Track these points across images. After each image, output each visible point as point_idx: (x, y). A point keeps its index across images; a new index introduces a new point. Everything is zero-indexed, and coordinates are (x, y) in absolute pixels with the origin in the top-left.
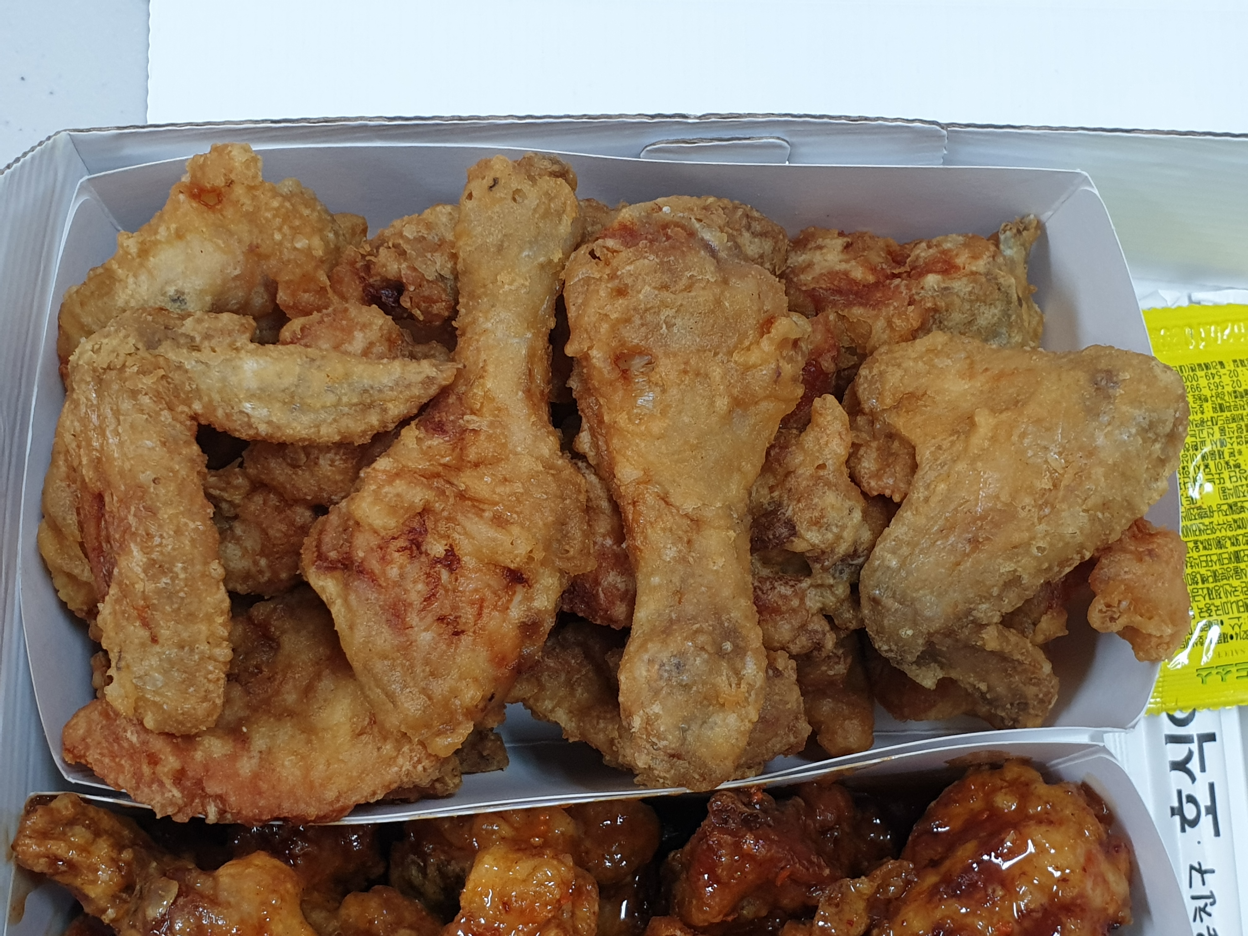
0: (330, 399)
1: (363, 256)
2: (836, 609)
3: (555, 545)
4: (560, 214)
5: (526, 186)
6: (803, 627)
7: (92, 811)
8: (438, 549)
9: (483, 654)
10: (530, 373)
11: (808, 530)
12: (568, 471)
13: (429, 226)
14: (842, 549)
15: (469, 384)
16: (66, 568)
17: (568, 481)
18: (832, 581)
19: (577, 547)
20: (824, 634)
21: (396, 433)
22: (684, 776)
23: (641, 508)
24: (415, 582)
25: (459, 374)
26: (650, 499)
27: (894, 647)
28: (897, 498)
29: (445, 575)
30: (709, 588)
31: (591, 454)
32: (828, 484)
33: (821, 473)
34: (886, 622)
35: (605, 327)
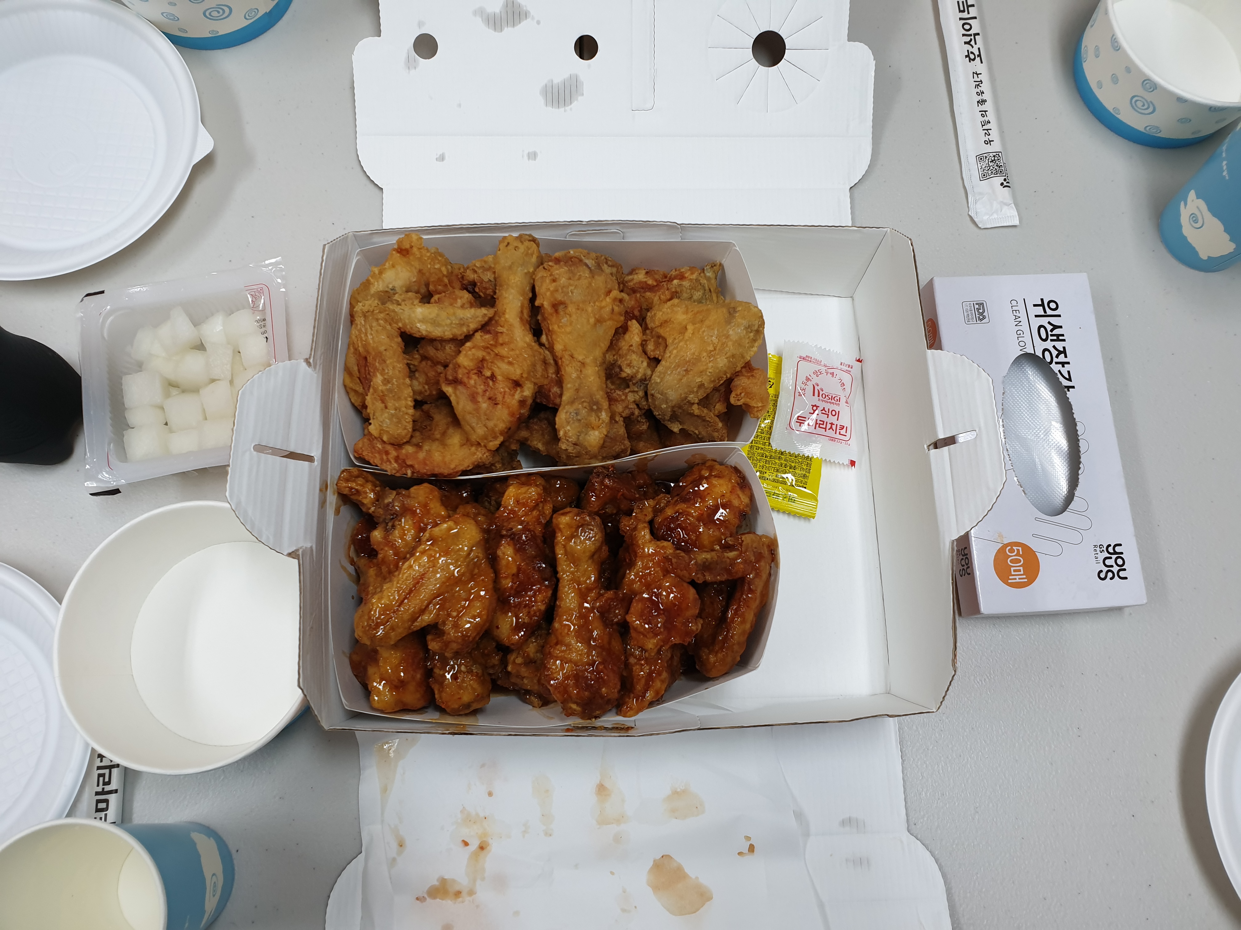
0: (448, 322)
1: (461, 273)
2: (640, 401)
3: (532, 374)
4: (532, 255)
5: (519, 245)
6: (627, 407)
7: (365, 473)
8: (488, 374)
9: (506, 412)
10: (522, 312)
11: (626, 368)
12: (536, 346)
13: (485, 262)
14: (639, 376)
15: (500, 317)
16: (354, 388)
17: (536, 351)
18: (636, 389)
19: (540, 374)
20: (635, 409)
21: (473, 334)
22: (579, 452)
23: (563, 359)
24: (480, 385)
25: (496, 313)
26: (567, 357)
27: (660, 413)
28: (660, 358)
29: (491, 383)
30: (588, 387)
31: (546, 343)
32: (633, 352)
33: (631, 348)
34: (656, 403)
35: (548, 294)
